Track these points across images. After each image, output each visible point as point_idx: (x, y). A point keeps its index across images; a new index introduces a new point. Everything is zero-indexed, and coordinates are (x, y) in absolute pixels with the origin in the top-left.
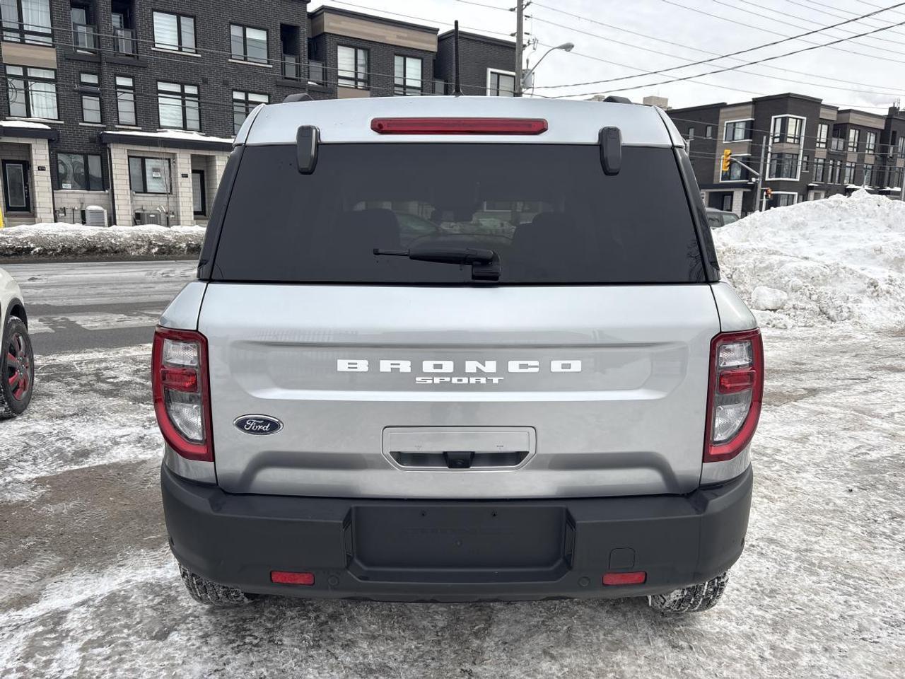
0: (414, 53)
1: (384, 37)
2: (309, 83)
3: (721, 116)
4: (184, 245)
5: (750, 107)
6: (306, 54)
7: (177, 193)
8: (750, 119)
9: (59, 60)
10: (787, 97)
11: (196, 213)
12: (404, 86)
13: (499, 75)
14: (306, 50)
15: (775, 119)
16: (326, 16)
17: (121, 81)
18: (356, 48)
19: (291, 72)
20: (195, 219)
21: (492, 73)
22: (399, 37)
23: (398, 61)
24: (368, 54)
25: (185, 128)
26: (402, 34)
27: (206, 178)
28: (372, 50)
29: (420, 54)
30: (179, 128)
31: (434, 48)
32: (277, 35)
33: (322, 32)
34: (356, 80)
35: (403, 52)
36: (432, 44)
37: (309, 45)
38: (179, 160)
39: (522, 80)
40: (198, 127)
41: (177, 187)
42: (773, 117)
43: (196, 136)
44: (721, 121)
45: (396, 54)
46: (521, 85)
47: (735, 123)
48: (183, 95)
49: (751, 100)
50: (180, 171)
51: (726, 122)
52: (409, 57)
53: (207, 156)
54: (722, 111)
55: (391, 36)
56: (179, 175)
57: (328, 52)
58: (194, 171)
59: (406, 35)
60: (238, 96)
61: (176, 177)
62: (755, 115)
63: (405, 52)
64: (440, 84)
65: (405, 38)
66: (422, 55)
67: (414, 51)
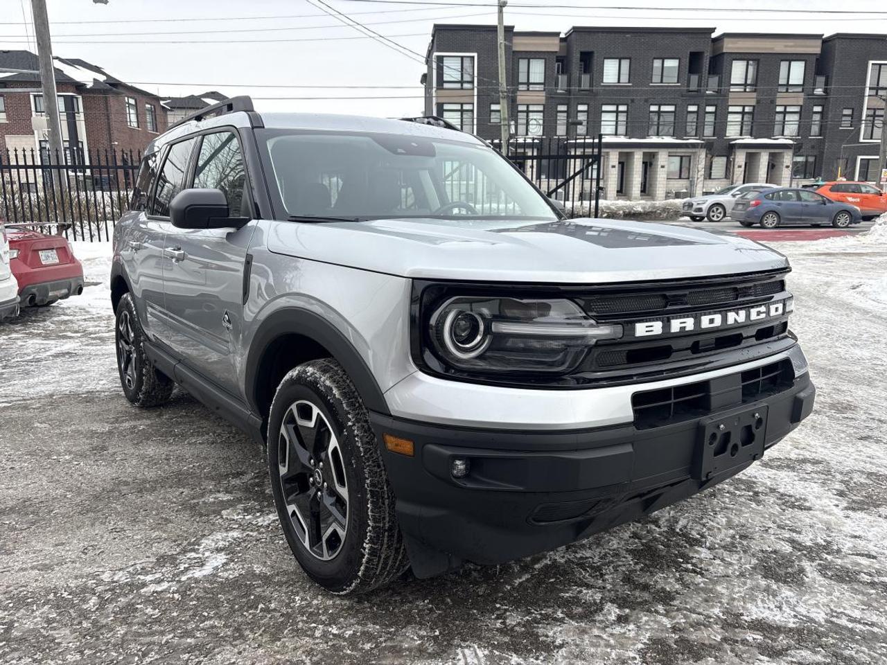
0: (798, 57)
1: (772, 49)
2: (707, 92)
4: (621, 212)
6: (707, 72)
7: (607, 178)
9: (547, 98)
11: (618, 192)
12: (788, 85)
13: (880, 65)
14: (707, 68)
16: (726, 40)
17: (581, 108)
18: (748, 61)
19: (693, 87)
20: (617, 195)
21: (873, 64)
22: (786, 46)
23: (784, 65)
24: (758, 63)
25: (616, 134)
27: (625, 167)
28: (762, 60)
29: (804, 57)
30: (613, 135)
31: (819, 51)
32: (686, 61)
33: (721, 52)
34: (745, 85)
35: (788, 57)
36: (817, 47)
37: (710, 61)
38: (611, 157)
40: (624, 133)
41: (607, 174)
43: (623, 140)
45: (782, 60)
48: (617, 112)
50: (611, 164)
52: (794, 61)
53: (627, 153)
55: (779, 47)
56: (610, 166)
57: (724, 67)
58: (619, 163)
59: (792, 44)
60: (654, 108)
61: (608, 167)
63: (791, 58)
64: (821, 80)
65: (791, 47)
66: (806, 57)
67: (799, 56)
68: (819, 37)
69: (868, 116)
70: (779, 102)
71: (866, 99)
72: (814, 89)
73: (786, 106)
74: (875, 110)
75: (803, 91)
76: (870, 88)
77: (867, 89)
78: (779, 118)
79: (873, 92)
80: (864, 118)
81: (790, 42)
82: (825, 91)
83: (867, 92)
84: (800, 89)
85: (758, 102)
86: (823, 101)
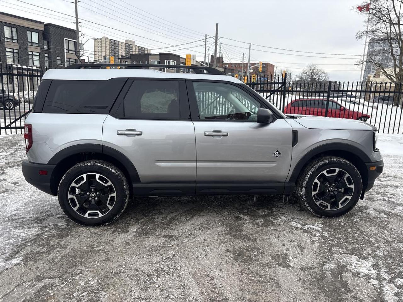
1: (23, 24)
3: (150, 58)
5: (159, 56)
8: (159, 60)
10: (169, 54)
12: (32, 42)
13: (68, 40)
15: (166, 61)
18: (12, 27)
21: (66, 39)
22: (29, 24)
23: (29, 33)
24: (17, 29)
26: (29, 23)
29: (37, 31)
31: (43, 29)
34: (12, 39)
35: (30, 30)
36: (42, 28)
39: (80, 47)
42: (166, 60)
44: (150, 60)
45: (28, 31)
46: (80, 48)
47: (154, 61)
49: (158, 54)
51: (151, 60)
52: (33, 32)
54: (150, 56)
55: (26, 24)
59: (31, 24)
62: (160, 59)
63: (32, 30)
64: (46, 42)
65: (31, 25)
66: (38, 31)
67: (35, 30)
68: (43, 23)
69: (67, 61)
70: (29, 49)
71: (65, 54)
72: (43, 46)
73: (33, 52)
74: (69, 59)
75: (39, 46)
76: (66, 50)
77: (65, 50)
78: (30, 57)
79: (68, 51)
80: (66, 62)
81: (31, 23)
82: (48, 47)
83: (65, 51)
84: (38, 45)
85: (20, 48)
86: (48, 52)
